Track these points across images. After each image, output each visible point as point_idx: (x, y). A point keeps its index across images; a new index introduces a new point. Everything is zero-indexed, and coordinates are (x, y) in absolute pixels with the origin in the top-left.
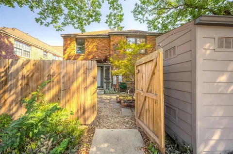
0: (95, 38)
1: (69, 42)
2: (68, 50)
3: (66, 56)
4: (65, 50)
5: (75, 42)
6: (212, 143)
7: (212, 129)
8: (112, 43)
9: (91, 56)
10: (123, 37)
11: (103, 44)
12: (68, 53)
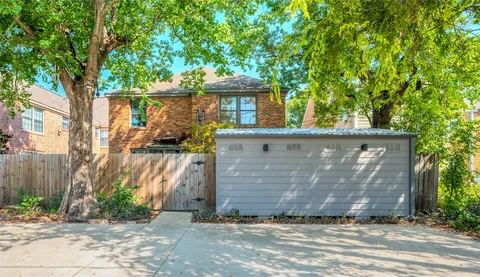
0: (164, 97)
1: (119, 106)
2: (116, 121)
3: (114, 132)
4: (112, 121)
5: (129, 106)
6: (225, 205)
7: (225, 197)
8: (195, 107)
9: (158, 131)
10: (214, 97)
11: (180, 109)
12: (117, 127)
